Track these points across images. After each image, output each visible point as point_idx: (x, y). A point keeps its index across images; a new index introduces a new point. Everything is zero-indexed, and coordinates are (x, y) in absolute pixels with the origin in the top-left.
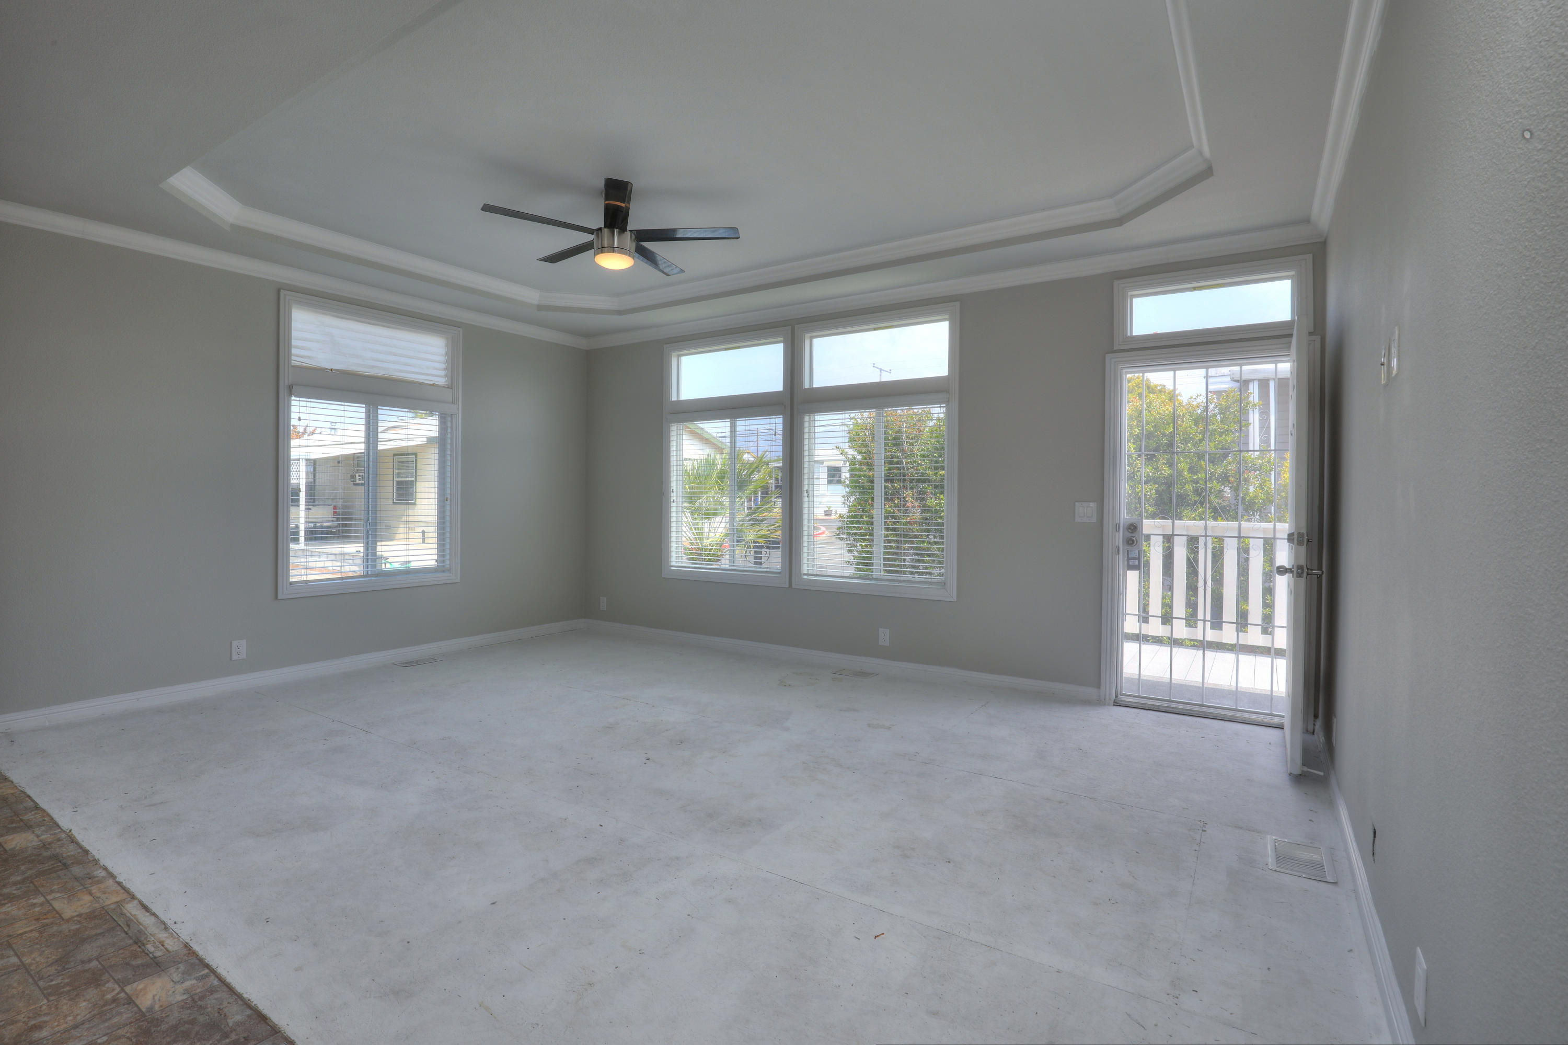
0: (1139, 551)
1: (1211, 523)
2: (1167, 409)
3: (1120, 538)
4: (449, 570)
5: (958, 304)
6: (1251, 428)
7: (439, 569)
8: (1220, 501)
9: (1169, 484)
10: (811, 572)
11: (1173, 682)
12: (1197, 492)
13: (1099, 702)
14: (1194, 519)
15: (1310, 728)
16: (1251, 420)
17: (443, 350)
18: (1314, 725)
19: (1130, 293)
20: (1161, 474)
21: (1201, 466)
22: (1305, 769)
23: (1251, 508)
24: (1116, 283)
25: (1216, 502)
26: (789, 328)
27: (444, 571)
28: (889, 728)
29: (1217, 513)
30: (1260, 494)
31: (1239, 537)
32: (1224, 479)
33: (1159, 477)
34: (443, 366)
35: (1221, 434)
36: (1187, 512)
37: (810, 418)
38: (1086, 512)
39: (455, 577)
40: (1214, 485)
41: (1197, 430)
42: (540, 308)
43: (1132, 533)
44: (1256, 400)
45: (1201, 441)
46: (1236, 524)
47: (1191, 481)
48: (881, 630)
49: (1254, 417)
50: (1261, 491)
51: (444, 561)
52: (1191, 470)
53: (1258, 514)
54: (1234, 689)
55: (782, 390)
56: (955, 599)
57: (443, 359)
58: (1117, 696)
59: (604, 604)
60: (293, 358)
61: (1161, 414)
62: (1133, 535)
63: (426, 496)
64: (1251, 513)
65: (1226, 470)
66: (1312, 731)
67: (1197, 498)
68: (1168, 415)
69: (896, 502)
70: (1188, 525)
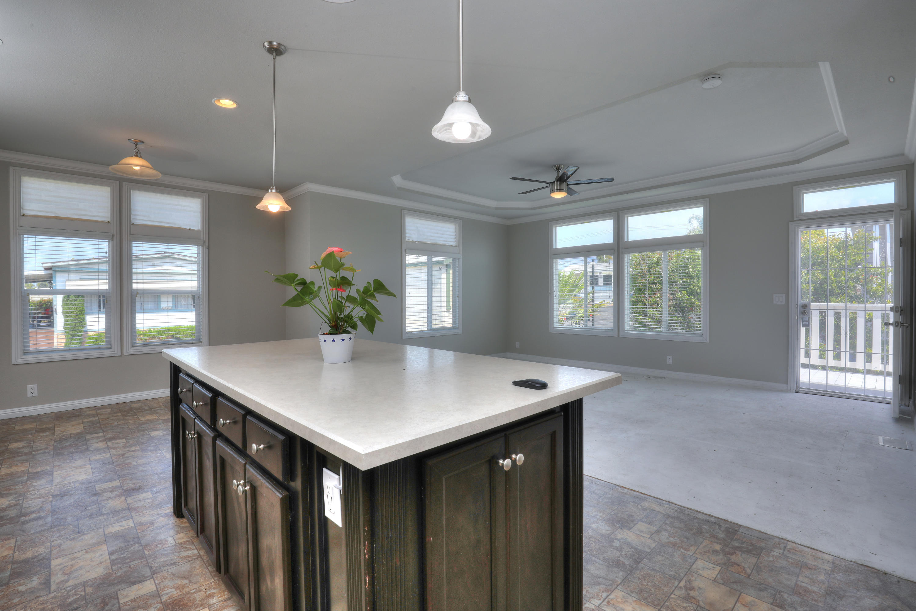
0: (808, 318)
1: (849, 304)
2: (821, 243)
3: (798, 311)
4: (458, 328)
5: (708, 199)
6: (874, 252)
7: (454, 327)
8: (854, 293)
9: (821, 283)
10: (628, 329)
11: (828, 384)
12: (839, 288)
13: (787, 391)
14: (838, 302)
15: (907, 403)
16: (874, 247)
17: (454, 230)
18: (909, 402)
19: (802, 192)
20: (817, 278)
21: (842, 274)
22: (901, 416)
23: (873, 296)
24: (794, 188)
25: (852, 293)
26: (617, 212)
27: (455, 329)
28: (685, 396)
29: (852, 299)
30: (880, 288)
31: (865, 310)
32: (857, 280)
33: (816, 280)
34: (454, 237)
35: (854, 256)
36: (833, 298)
37: (628, 256)
38: (779, 299)
39: (460, 331)
40: (851, 284)
41: (839, 254)
42: (497, 209)
43: (805, 309)
44: (878, 235)
45: (841, 260)
46: (863, 305)
47: (836, 282)
48: (668, 357)
49: (876, 245)
50: (880, 287)
51: (455, 324)
52: (836, 276)
53: (879, 299)
54: (863, 388)
55: (613, 242)
56: (708, 341)
57: (454, 234)
58: (797, 388)
59: (518, 345)
60: (406, 238)
61: (816, 245)
62: (805, 310)
63: (436, 295)
64: (875, 299)
65: (858, 275)
66: (908, 405)
67: (840, 291)
68: (821, 246)
69: (658, 295)
70: (835, 305)
